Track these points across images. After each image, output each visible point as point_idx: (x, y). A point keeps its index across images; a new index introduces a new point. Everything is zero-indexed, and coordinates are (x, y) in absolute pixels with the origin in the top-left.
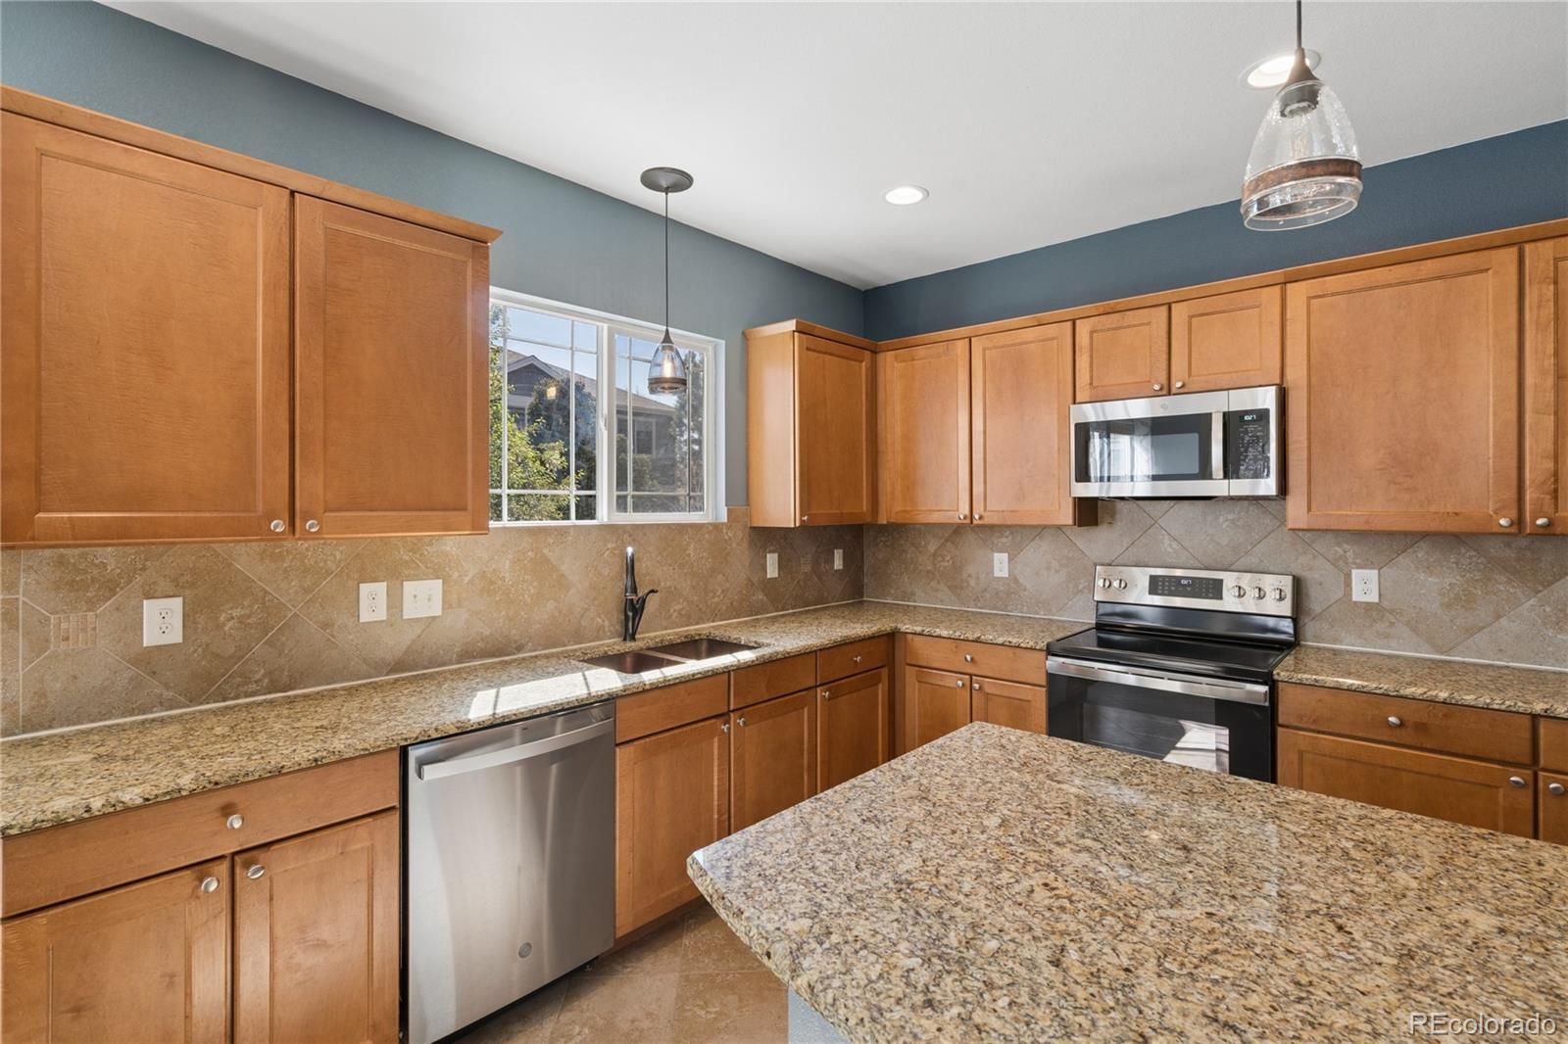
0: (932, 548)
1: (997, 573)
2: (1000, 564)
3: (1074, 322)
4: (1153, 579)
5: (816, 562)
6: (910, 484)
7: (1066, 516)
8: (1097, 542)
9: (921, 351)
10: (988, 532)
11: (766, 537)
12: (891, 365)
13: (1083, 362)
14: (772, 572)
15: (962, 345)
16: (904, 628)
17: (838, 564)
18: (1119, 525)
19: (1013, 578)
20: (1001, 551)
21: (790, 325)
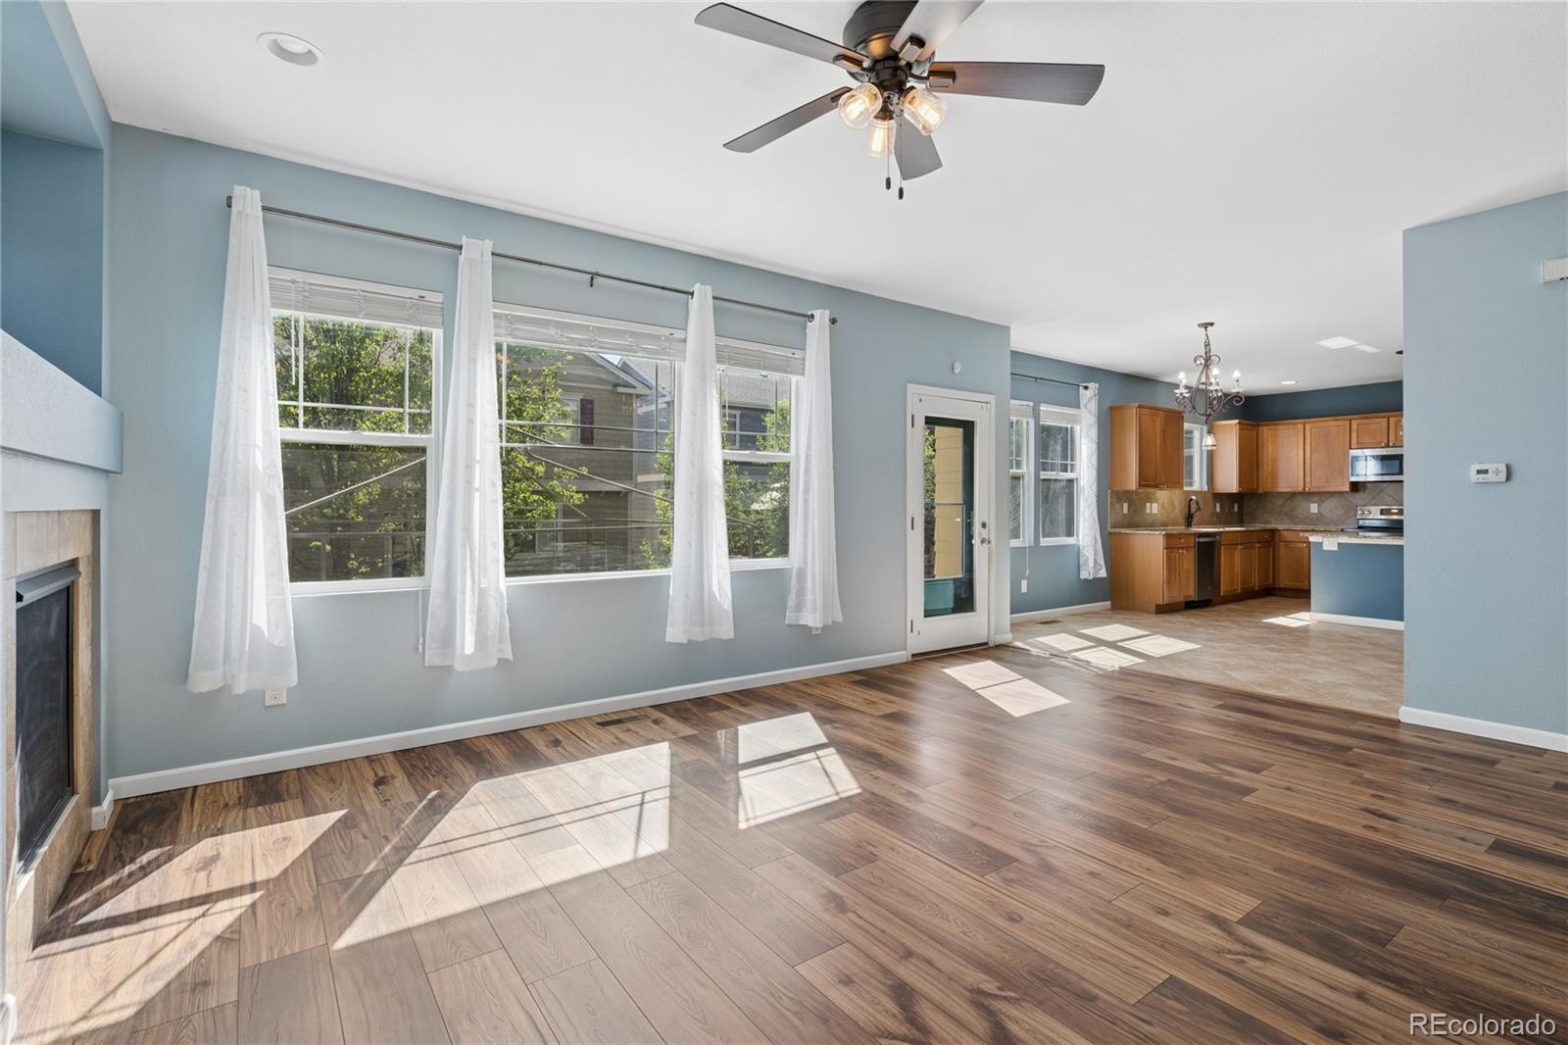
0: (1280, 503)
1: (1312, 511)
2: (1314, 508)
3: (1350, 421)
4: (1382, 510)
5: (1229, 509)
6: (1274, 475)
7: (1347, 488)
8: (1358, 498)
9: (1281, 427)
10: (1307, 495)
11: (1219, 497)
12: (1266, 431)
13: (1354, 435)
14: (1218, 510)
15: (1301, 427)
16: (1280, 527)
17: (1236, 509)
18: (1367, 491)
19: (1320, 512)
20: (1314, 502)
21: (1237, 421)
